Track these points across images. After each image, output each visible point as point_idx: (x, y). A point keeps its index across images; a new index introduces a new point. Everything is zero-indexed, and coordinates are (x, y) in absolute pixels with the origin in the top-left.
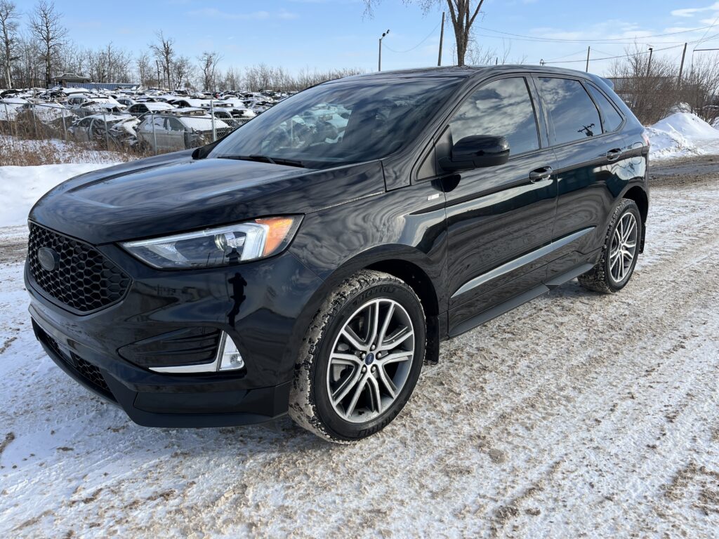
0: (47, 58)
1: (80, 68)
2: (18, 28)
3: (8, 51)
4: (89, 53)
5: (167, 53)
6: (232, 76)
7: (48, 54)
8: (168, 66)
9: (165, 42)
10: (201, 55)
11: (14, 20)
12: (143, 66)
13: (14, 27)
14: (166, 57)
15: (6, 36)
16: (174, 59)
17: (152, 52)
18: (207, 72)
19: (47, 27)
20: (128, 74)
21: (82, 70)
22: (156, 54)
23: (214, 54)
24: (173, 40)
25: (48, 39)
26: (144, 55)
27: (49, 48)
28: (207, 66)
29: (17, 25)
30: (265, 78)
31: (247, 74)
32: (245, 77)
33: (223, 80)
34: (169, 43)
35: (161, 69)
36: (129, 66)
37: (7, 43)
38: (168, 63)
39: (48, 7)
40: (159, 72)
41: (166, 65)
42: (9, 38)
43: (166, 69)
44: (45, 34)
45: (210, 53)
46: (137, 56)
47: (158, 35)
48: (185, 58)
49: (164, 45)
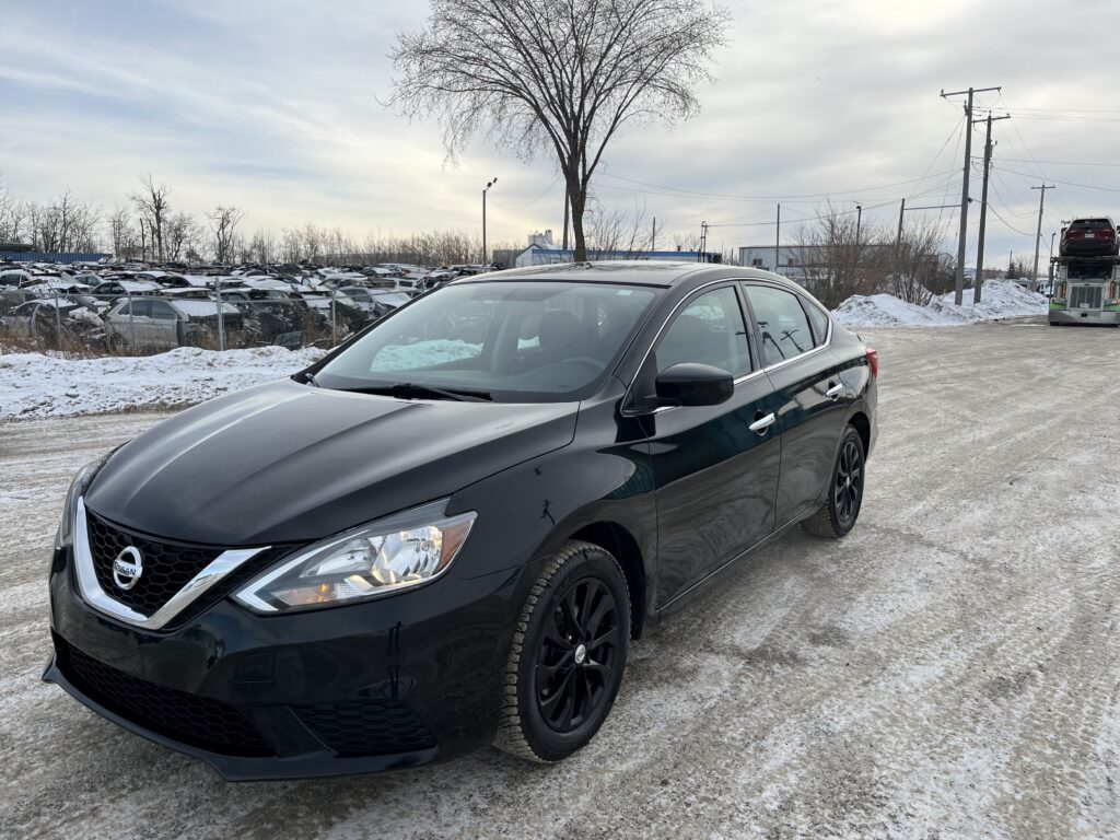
4: (33, 207)
5: (159, 208)
6: (262, 242)
8: (159, 227)
9: (156, 192)
10: (213, 211)
12: (118, 226)
14: (157, 214)
16: (168, 216)
17: (134, 205)
18: (221, 236)
20: (94, 238)
21: (19, 233)
22: (140, 209)
23: (233, 210)
26: (121, 210)
28: (223, 227)
30: (313, 245)
31: (285, 238)
32: (283, 243)
33: (248, 248)
34: (161, 193)
35: (148, 231)
36: (96, 227)
38: (159, 220)
40: (143, 236)
41: (156, 226)
43: (156, 232)
45: (227, 207)
46: (111, 211)
47: (144, 181)
48: (186, 215)
49: (154, 197)
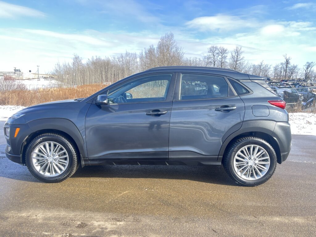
4: (254, 65)
5: (287, 64)
10: (305, 63)
12: (276, 70)
13: (225, 57)
16: (289, 66)
18: (307, 72)
19: (237, 57)
25: (237, 61)
26: (277, 65)
27: (236, 64)
28: (307, 68)
35: (283, 71)
38: (287, 67)
39: (239, 49)
41: (285, 69)
42: (223, 61)
43: (285, 71)
44: (235, 59)
45: (310, 62)
46: (274, 65)
47: (284, 56)
48: (295, 65)
49: (286, 60)
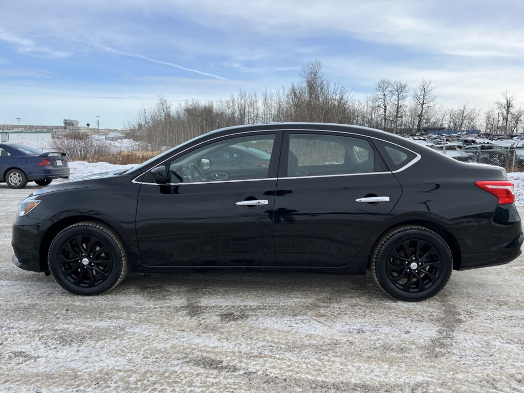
0: (420, 116)
1: (442, 122)
2: (406, 99)
3: (397, 113)
5: (509, 107)
7: (422, 112)
8: (507, 116)
9: (508, 99)
11: (405, 94)
12: (489, 117)
13: (404, 98)
14: (507, 110)
15: (398, 104)
17: (496, 106)
19: (424, 96)
21: (444, 122)
22: (499, 108)
24: (514, 98)
25: (423, 104)
26: (491, 109)
27: (422, 109)
29: (406, 97)
34: (511, 100)
36: (478, 117)
37: (398, 109)
38: (508, 113)
39: (427, 84)
42: (399, 105)
43: (505, 118)
44: (421, 101)
49: (507, 101)
